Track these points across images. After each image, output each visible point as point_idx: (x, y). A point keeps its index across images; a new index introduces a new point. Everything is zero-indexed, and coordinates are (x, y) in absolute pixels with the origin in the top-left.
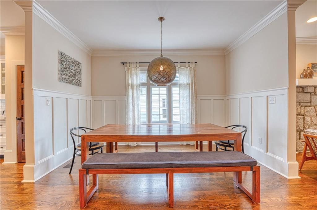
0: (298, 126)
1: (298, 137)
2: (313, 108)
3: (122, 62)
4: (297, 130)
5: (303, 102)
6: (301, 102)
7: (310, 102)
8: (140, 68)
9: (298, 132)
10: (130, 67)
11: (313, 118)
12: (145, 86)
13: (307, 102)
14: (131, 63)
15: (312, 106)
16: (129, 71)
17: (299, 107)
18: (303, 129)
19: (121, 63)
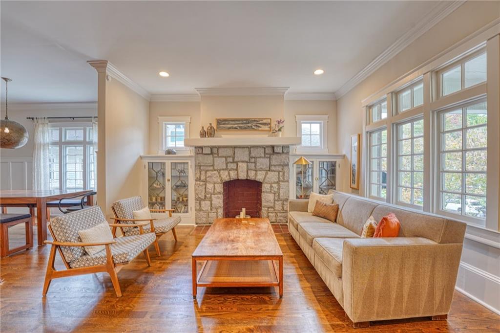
0: (197, 194)
1: (198, 208)
2: (216, 172)
4: (196, 199)
5: (203, 166)
6: (201, 166)
7: (213, 166)
9: (198, 202)
10: (37, 123)
11: (216, 185)
12: (56, 146)
13: (209, 165)
14: (39, 118)
15: (215, 170)
17: (198, 171)
18: (203, 198)
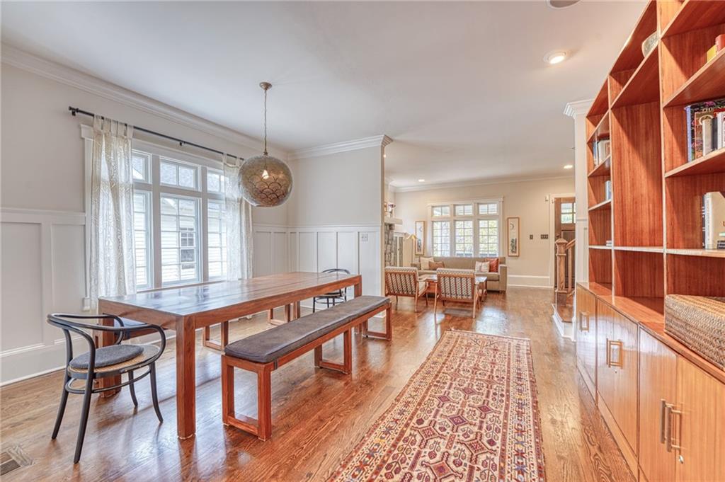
3: (73, 107)
8: (133, 139)
10: (102, 129)
12: (142, 192)
14: (109, 121)
16: (100, 140)
19: (71, 108)
